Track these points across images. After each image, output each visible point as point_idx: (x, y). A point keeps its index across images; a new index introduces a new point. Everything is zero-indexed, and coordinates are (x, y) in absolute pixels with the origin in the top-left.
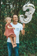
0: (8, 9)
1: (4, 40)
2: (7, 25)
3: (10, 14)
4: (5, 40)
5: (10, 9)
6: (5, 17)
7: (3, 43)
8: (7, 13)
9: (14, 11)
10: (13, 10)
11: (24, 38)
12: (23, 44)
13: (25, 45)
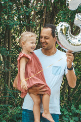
0: (23, 7)
1: (9, 103)
2: (21, 58)
3: (29, 23)
4: (12, 104)
5: (29, 8)
6: (12, 31)
7: (7, 113)
8: (19, 19)
9: (40, 13)
10: (39, 11)
11: (71, 96)
12: (68, 116)
13: (74, 119)
